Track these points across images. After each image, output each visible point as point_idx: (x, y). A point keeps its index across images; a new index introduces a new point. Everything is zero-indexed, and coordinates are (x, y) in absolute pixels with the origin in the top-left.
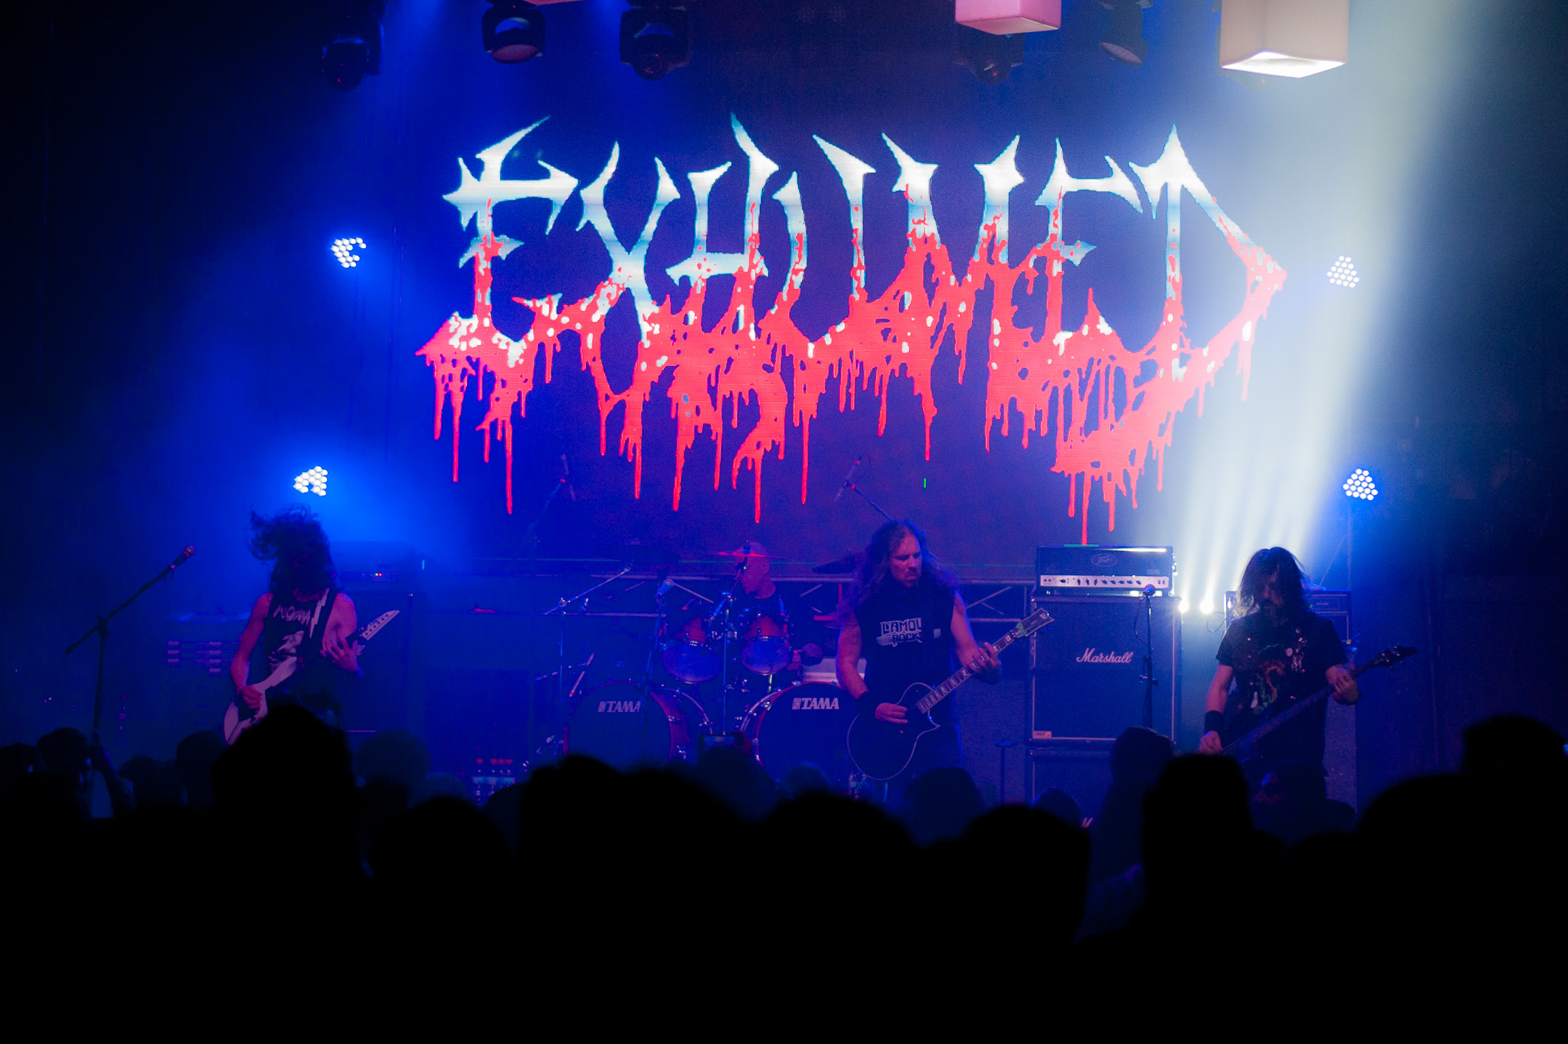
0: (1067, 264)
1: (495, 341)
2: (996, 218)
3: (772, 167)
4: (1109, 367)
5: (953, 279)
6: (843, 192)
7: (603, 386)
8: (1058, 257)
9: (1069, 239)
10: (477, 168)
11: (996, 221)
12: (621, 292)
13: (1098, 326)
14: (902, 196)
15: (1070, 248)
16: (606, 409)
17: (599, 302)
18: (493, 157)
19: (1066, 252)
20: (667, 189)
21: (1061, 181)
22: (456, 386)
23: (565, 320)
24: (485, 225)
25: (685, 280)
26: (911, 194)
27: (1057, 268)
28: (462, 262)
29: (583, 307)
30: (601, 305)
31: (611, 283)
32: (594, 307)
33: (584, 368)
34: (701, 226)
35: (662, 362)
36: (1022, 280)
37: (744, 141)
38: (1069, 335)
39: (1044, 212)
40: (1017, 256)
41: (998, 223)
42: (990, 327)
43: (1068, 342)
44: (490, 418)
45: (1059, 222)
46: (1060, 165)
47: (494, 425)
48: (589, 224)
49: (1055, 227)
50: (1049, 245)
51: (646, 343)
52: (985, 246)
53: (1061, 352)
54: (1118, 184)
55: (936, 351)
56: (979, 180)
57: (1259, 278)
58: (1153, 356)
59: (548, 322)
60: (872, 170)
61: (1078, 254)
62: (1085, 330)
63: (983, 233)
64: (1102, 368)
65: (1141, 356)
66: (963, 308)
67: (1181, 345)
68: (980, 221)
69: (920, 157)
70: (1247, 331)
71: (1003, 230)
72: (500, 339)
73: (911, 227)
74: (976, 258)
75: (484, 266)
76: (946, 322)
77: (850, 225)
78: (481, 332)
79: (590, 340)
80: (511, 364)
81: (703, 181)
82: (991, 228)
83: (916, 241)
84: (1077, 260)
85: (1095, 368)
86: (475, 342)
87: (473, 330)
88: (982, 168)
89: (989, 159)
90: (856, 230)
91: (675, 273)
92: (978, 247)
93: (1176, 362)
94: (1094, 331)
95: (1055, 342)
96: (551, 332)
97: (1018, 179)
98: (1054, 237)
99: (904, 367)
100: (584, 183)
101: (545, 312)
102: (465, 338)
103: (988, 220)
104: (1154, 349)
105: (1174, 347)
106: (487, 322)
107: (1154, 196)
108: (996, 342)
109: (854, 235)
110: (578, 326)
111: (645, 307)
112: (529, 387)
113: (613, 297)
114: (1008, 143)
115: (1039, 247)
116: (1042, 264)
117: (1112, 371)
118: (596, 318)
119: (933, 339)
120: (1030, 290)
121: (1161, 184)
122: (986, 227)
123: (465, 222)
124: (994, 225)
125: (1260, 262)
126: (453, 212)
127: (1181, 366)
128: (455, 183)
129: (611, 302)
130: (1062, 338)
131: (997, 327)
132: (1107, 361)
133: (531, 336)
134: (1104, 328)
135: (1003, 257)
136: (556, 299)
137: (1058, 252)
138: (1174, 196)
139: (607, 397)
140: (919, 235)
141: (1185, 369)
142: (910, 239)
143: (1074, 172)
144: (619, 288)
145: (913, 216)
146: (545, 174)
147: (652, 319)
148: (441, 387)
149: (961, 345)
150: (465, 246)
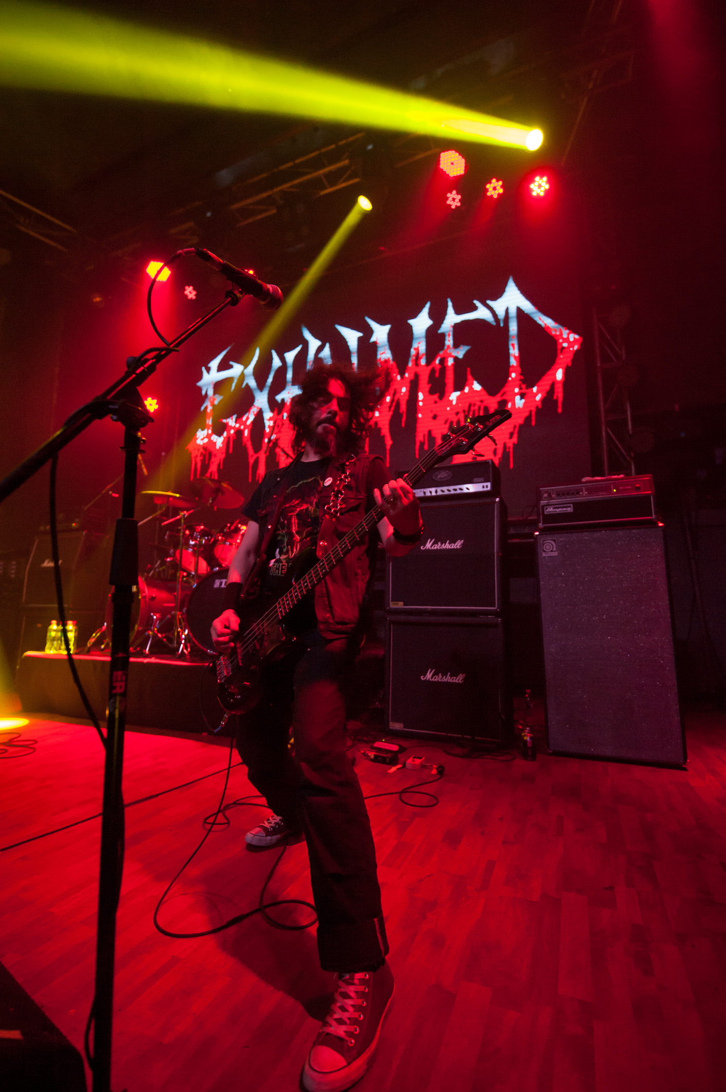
0: (456, 359)
1: (212, 438)
2: (419, 343)
3: (318, 343)
4: (479, 407)
5: (399, 378)
6: (348, 347)
7: (251, 451)
8: (451, 356)
9: (456, 345)
10: (208, 370)
11: (419, 345)
12: (258, 410)
13: (473, 386)
14: (375, 343)
15: (457, 350)
16: (252, 461)
17: (250, 416)
18: (214, 364)
19: (455, 354)
20: (276, 362)
21: (452, 318)
22: (199, 459)
23: (237, 425)
24: (211, 392)
25: (283, 400)
26: (378, 342)
27: (450, 362)
28: (202, 408)
29: (244, 419)
30: (251, 417)
31: (254, 407)
32: (248, 418)
33: (244, 444)
34: (289, 375)
35: (274, 437)
36: (433, 371)
37: (307, 335)
38: (458, 393)
39: (443, 336)
40: (430, 360)
41: (420, 345)
42: (417, 397)
43: (458, 398)
44: (210, 471)
45: (451, 338)
46: (450, 310)
47: (211, 473)
48: (247, 384)
49: (449, 341)
50: (446, 352)
51: (267, 430)
52: (414, 358)
53: (454, 403)
54: (481, 313)
55: (391, 413)
56: (410, 327)
57: (565, 345)
58: (505, 397)
59: (231, 428)
60: (360, 334)
61: (461, 353)
62: (467, 390)
63: (413, 352)
64: (476, 408)
65: (498, 398)
66: (404, 390)
67: (520, 388)
68: (411, 346)
69: (382, 322)
70: (559, 375)
71: (422, 348)
72: (214, 438)
73: (379, 357)
74: (410, 364)
75: (210, 408)
76: (396, 398)
77: (351, 361)
78: (209, 436)
79: (246, 433)
80: (218, 447)
81: (290, 356)
82: (417, 349)
83: (381, 362)
84: (460, 355)
85: (473, 408)
86: (206, 440)
87: (205, 436)
88: (411, 322)
89: (414, 316)
90: (354, 364)
91: (279, 398)
92: (410, 359)
93: (518, 398)
94: (471, 389)
95: (451, 398)
96: (232, 432)
97: (430, 322)
98: (448, 347)
99: (376, 423)
100: (246, 367)
101: (230, 424)
102: (203, 439)
103: (415, 345)
104: (505, 393)
105: (517, 390)
106: (210, 432)
107: (501, 314)
108: (421, 404)
109: (353, 366)
110: (242, 427)
111: (268, 415)
112: (223, 456)
113: (255, 413)
114: (423, 306)
115: (441, 353)
116: (443, 361)
117: (482, 407)
118: (249, 423)
119: (390, 407)
120: (437, 375)
121: (505, 308)
122: (415, 349)
123: (203, 393)
124: (418, 347)
125: (565, 336)
126: (200, 389)
127: (521, 398)
128: (200, 377)
129: (254, 415)
130: (454, 396)
131: (421, 396)
132: (478, 403)
133: (225, 434)
134: (477, 387)
135: (423, 362)
136: (234, 417)
137: (451, 353)
138: (513, 312)
139: (252, 456)
140: (383, 360)
141: (523, 401)
142: (379, 362)
143: (458, 312)
144: (258, 408)
145: (380, 351)
146: (231, 367)
147: (270, 419)
148: (193, 460)
149: (403, 407)
150: (203, 402)
